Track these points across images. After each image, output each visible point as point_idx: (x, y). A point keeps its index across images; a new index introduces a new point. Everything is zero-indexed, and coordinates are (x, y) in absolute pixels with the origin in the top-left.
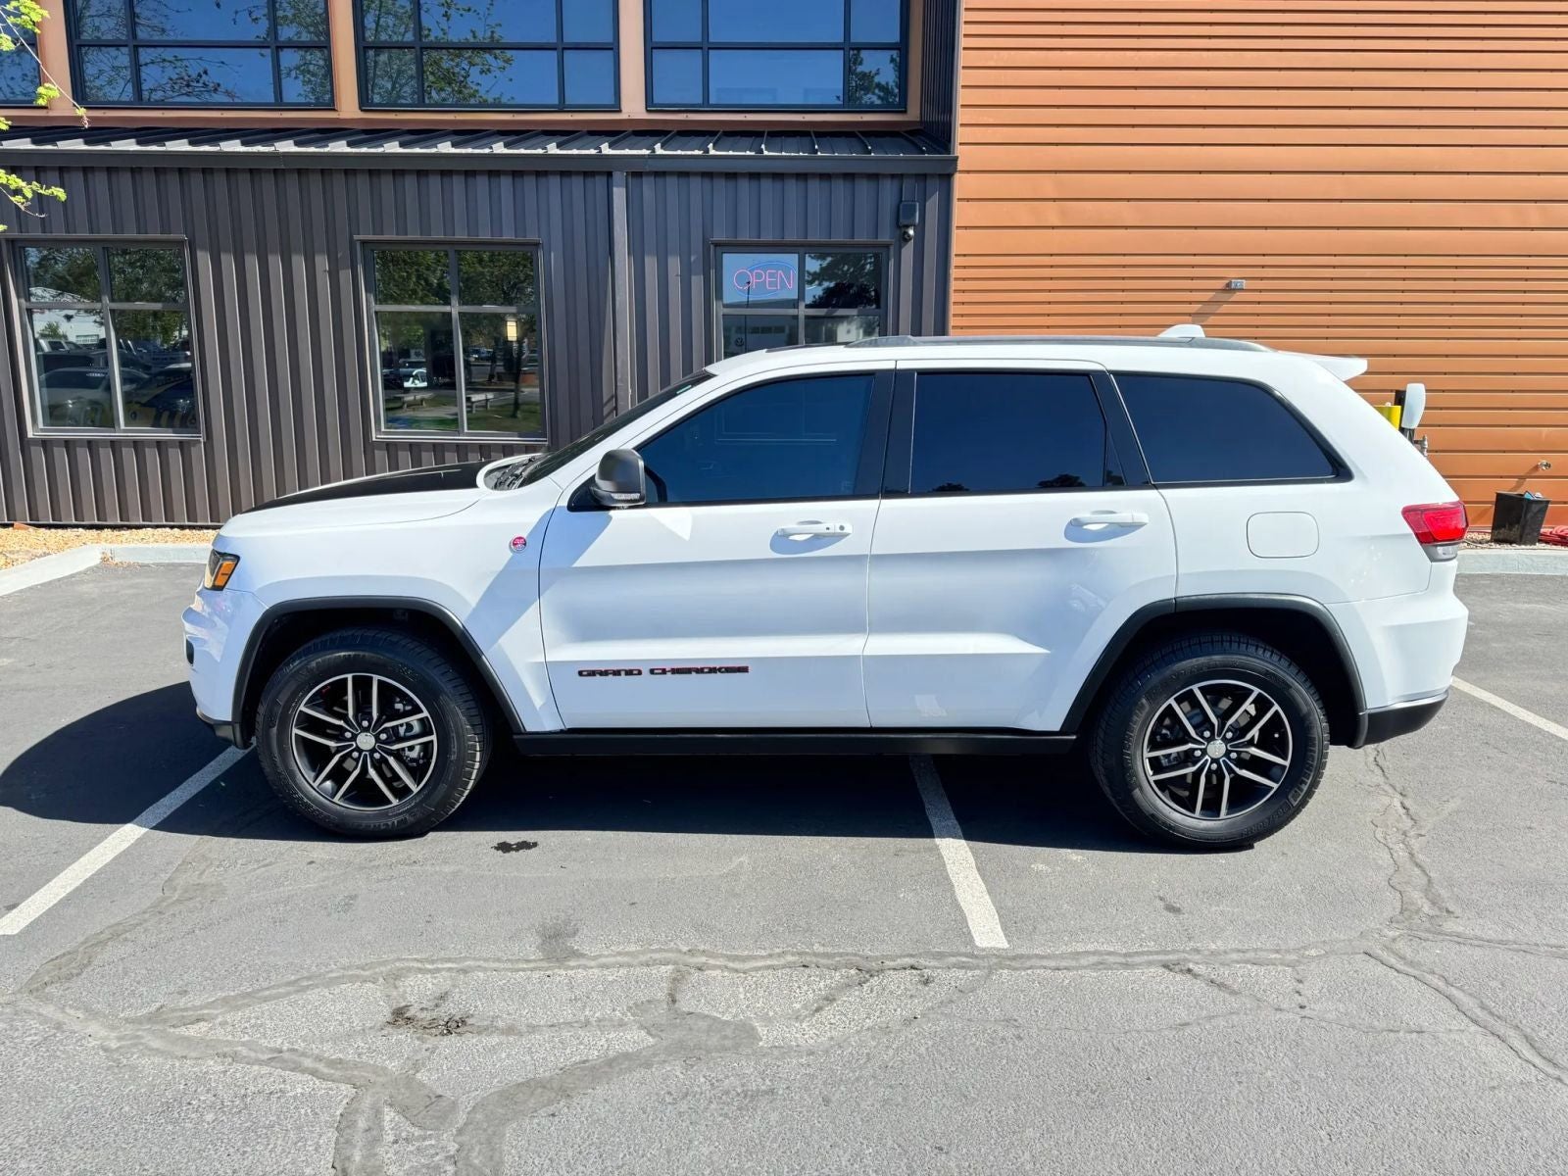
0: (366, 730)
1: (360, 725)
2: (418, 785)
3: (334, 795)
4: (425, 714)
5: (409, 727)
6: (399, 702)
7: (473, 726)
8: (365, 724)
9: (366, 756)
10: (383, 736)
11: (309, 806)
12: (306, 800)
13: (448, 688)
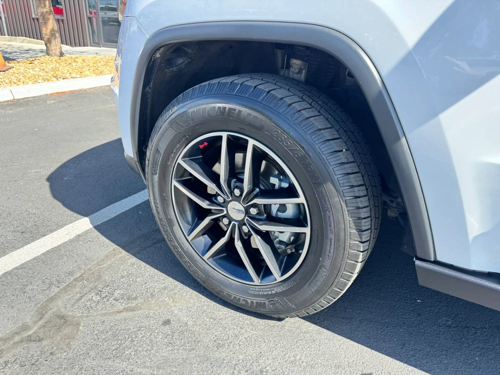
0: (237, 199)
1: (232, 192)
2: (282, 275)
3: (204, 253)
4: (301, 199)
5: (283, 208)
6: (275, 176)
7: (360, 231)
8: (237, 192)
9: (234, 226)
10: (253, 211)
11: (181, 256)
12: (180, 250)
13: (337, 173)
